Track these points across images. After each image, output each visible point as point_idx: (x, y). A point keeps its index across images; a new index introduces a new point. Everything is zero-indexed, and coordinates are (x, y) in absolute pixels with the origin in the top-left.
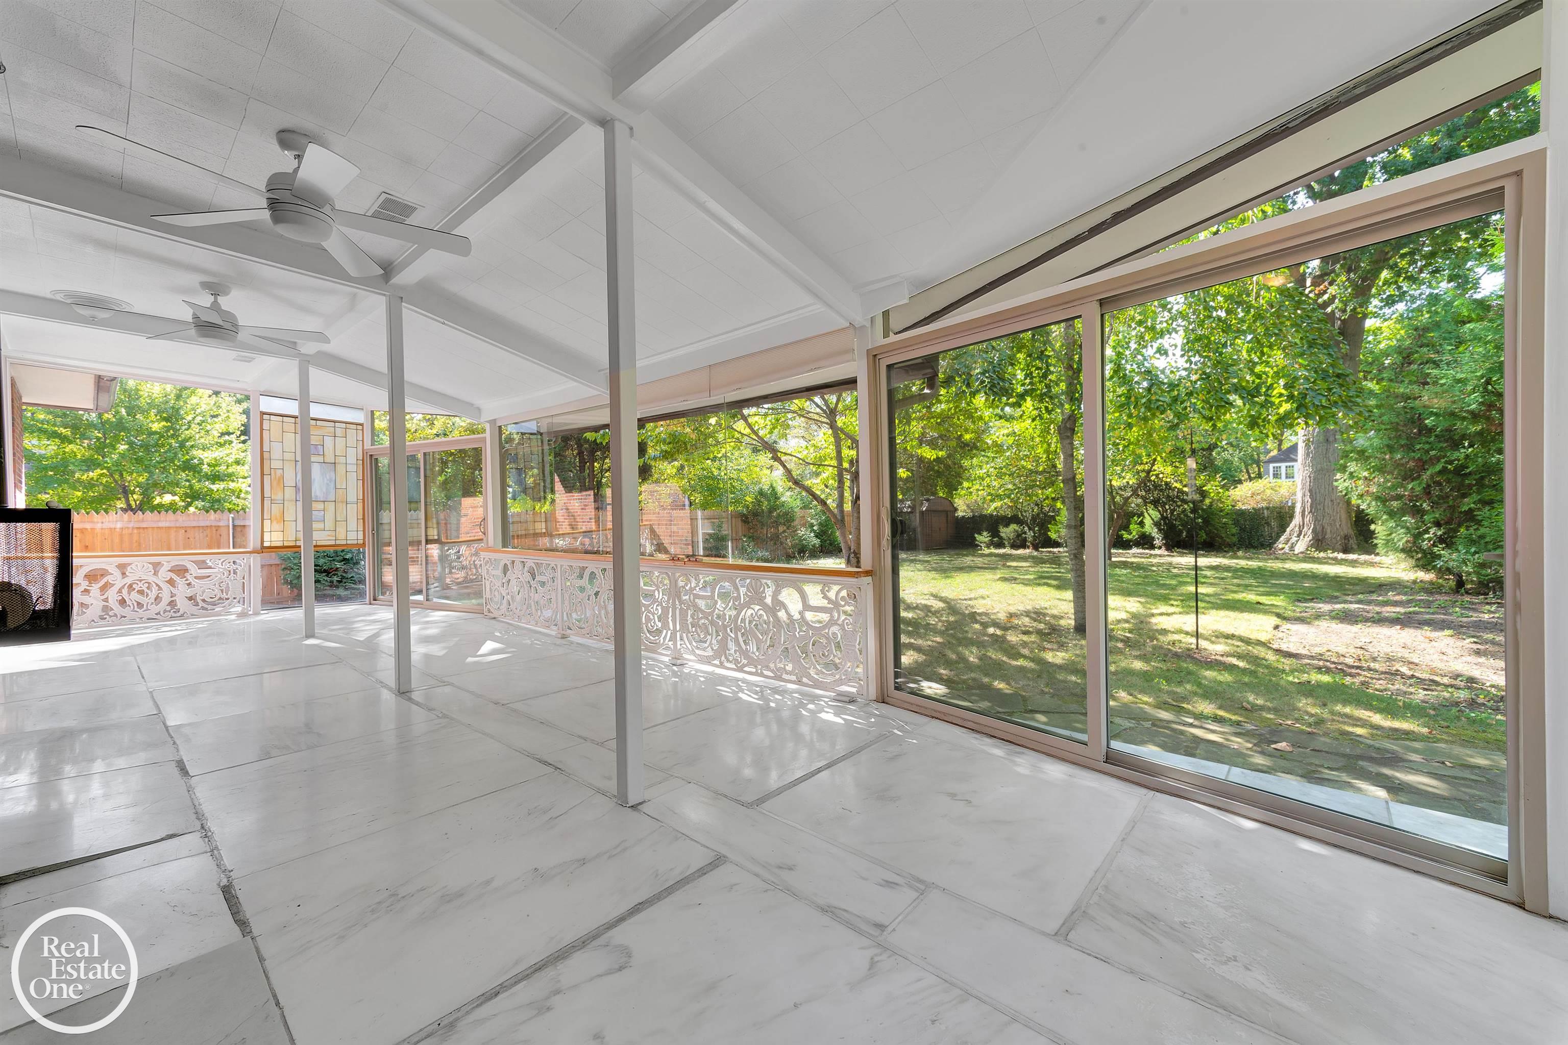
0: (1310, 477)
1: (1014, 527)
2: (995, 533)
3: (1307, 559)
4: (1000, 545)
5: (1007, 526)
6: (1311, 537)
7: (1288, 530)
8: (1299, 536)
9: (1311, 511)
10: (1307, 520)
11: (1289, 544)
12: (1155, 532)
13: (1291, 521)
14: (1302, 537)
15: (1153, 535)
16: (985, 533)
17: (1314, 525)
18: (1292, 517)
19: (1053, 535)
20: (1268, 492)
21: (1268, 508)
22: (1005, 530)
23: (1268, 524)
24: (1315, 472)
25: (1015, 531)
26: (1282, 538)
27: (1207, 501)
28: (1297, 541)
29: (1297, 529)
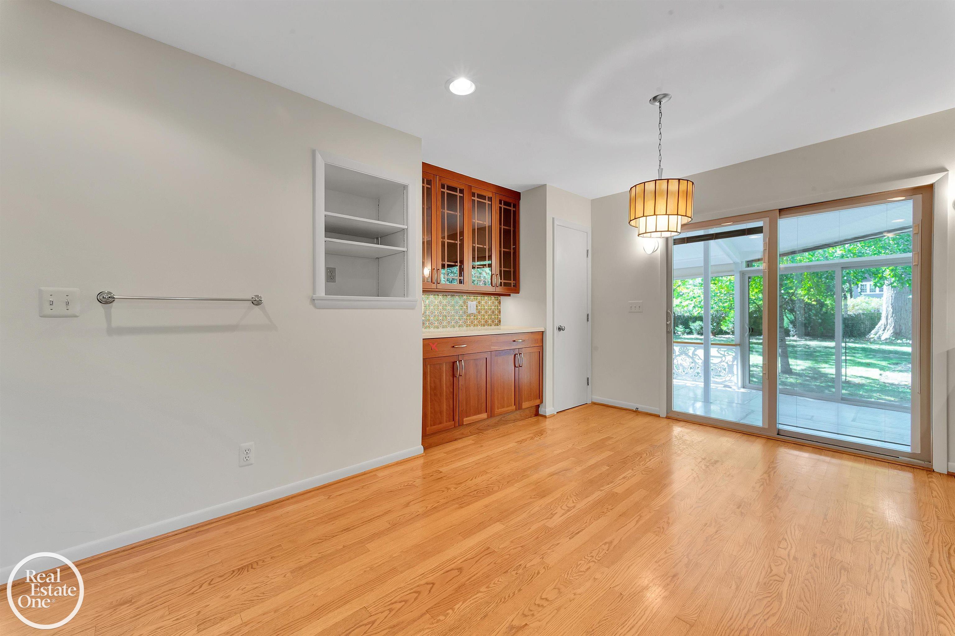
0: (892, 296)
1: (698, 323)
2: (686, 326)
3: (891, 343)
4: (691, 333)
5: (694, 322)
6: (892, 331)
7: (877, 327)
8: (884, 330)
9: (892, 316)
10: (889, 321)
11: (878, 335)
12: (791, 327)
13: (879, 321)
14: (886, 331)
15: (789, 328)
16: (680, 326)
17: (895, 324)
18: (879, 319)
19: (724, 328)
20: (864, 304)
21: (863, 314)
22: (693, 324)
23: (863, 323)
24: (895, 294)
25: (700, 325)
26: (873, 332)
27: (824, 309)
28: (883, 334)
29: (883, 326)
